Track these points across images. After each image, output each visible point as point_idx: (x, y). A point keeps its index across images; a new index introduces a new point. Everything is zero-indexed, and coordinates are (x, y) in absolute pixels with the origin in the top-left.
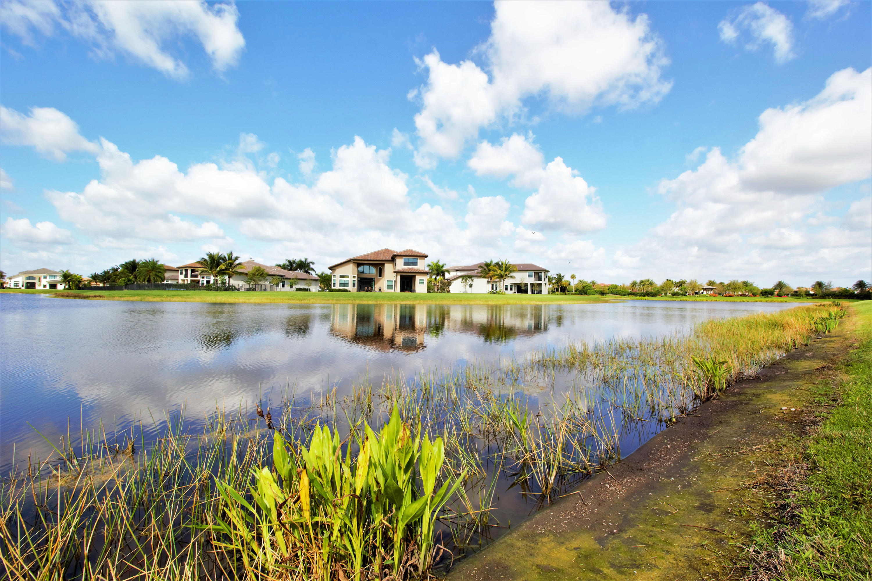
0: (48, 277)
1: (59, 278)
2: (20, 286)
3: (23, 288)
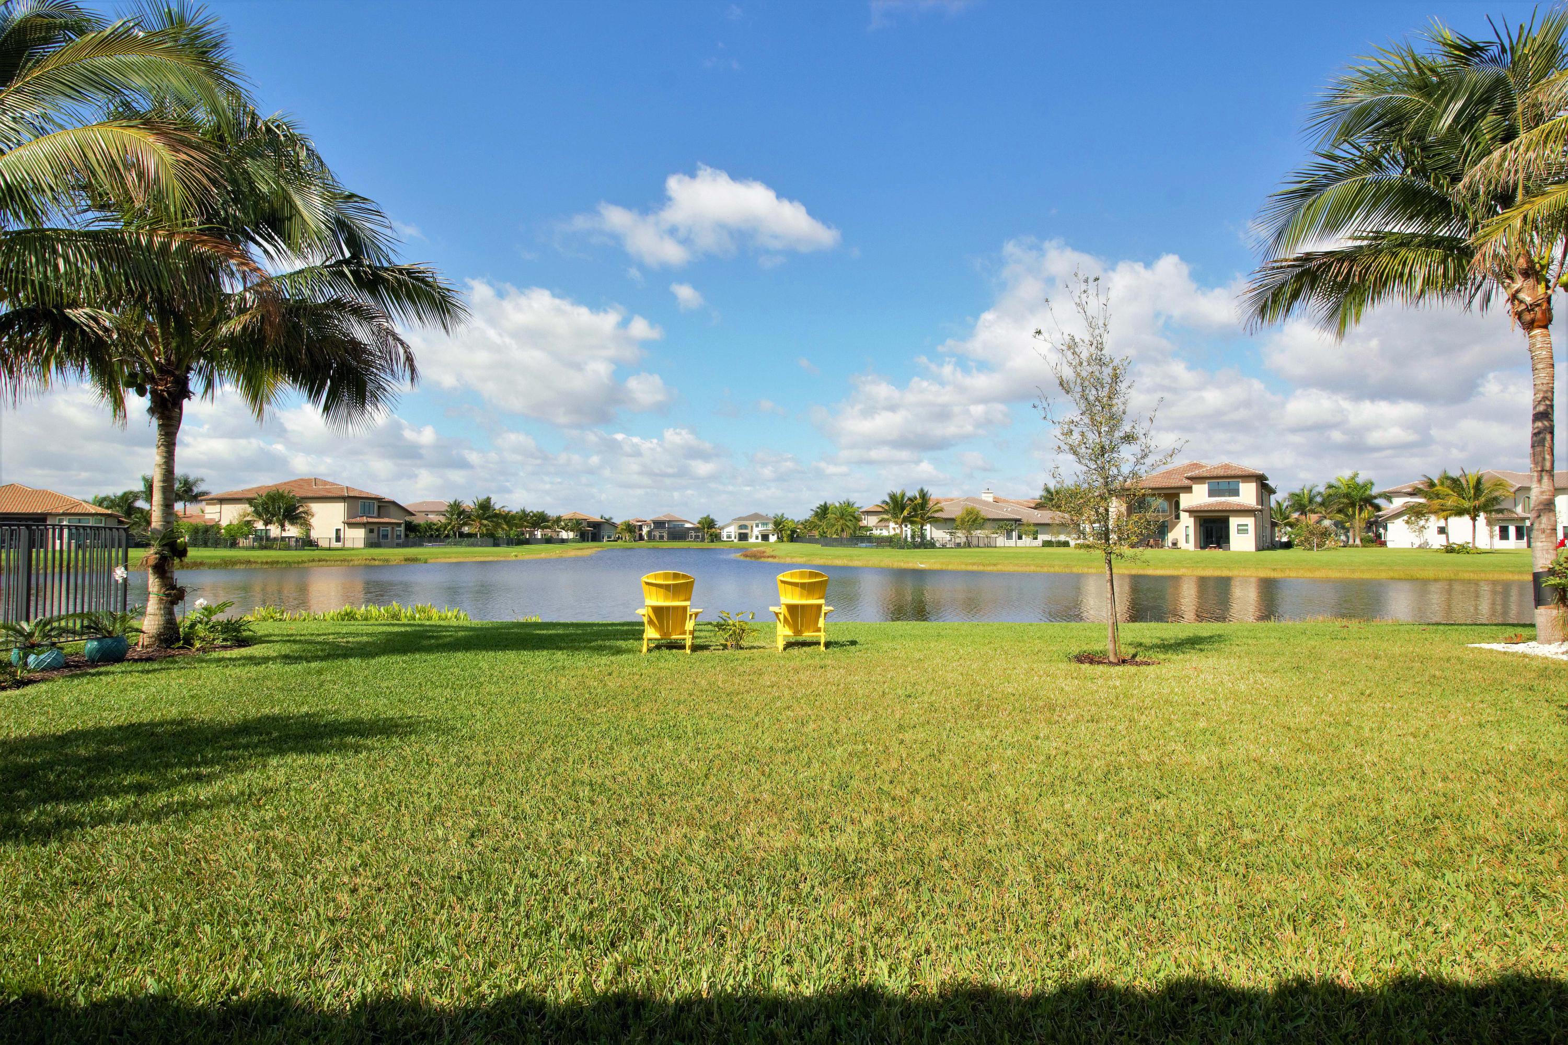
0: (760, 525)
1: (771, 526)
2: (733, 538)
3: (736, 541)
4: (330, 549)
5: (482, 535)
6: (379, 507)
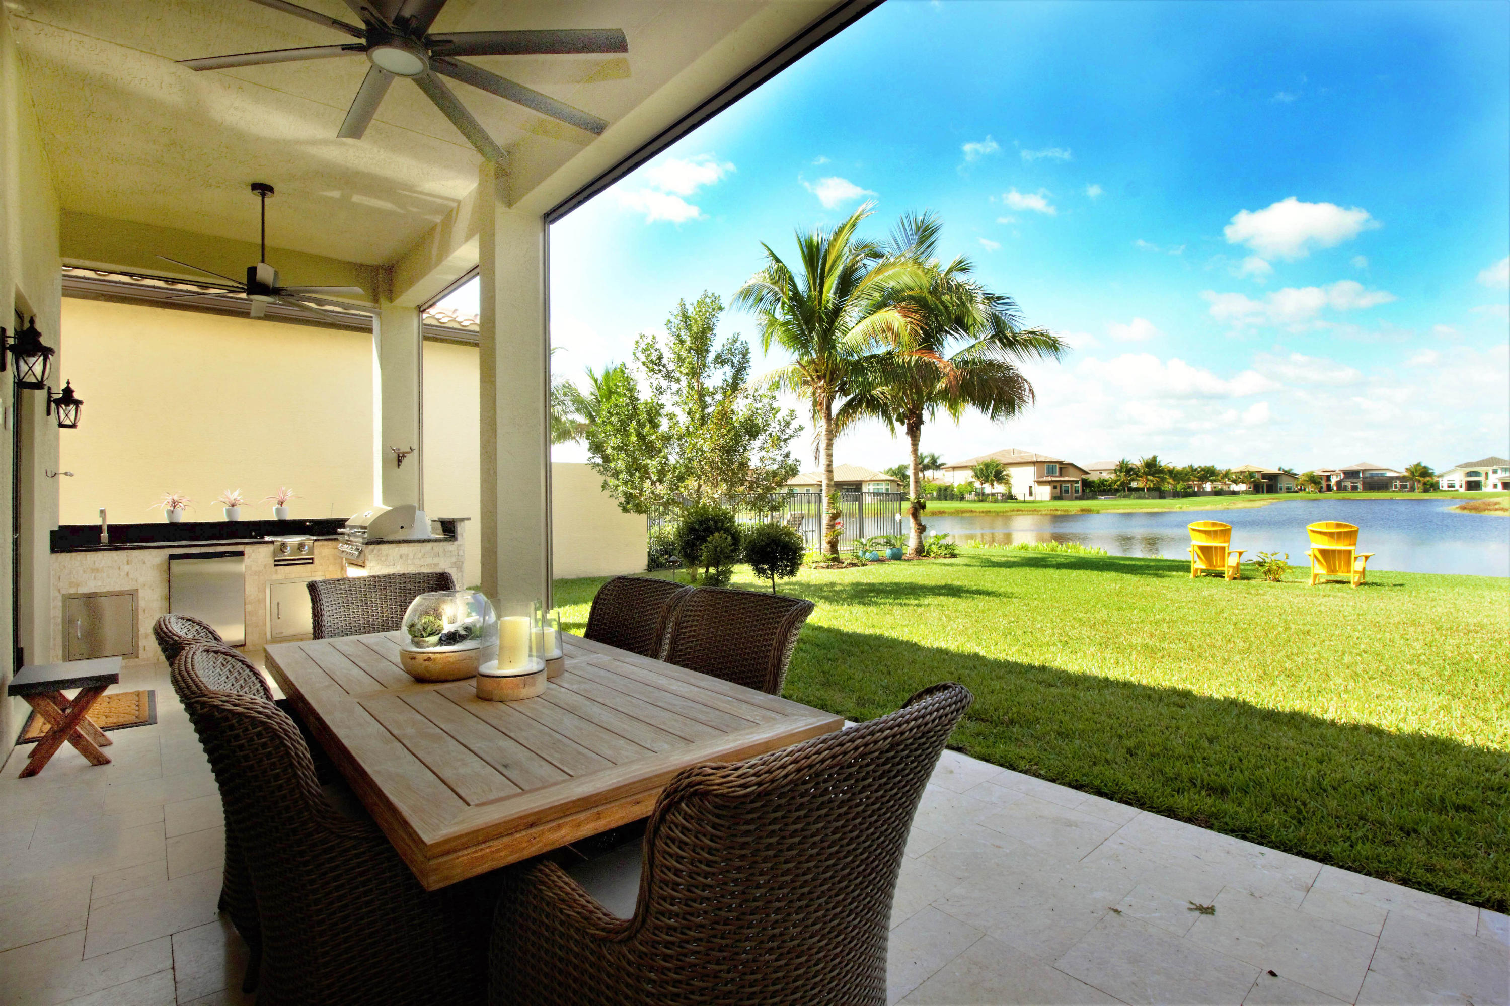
0: (1499, 471)
3: (1462, 490)
5: (1149, 489)
6: (1061, 469)
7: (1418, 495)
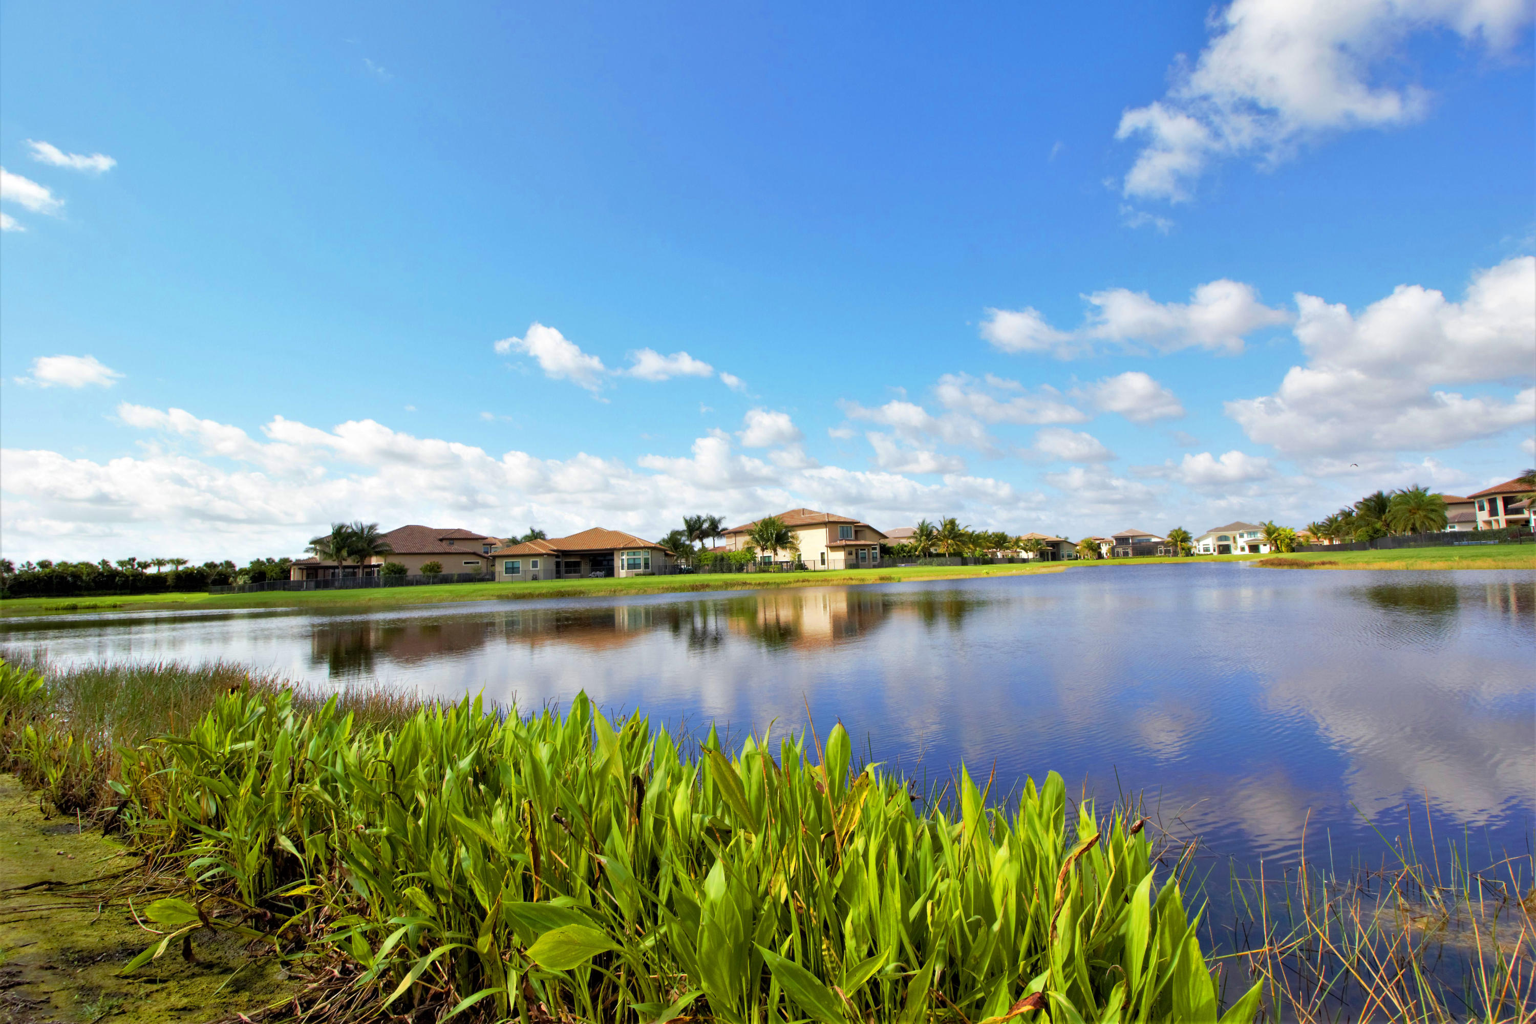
0: (1245, 535)
1: (1261, 536)
2: (1212, 551)
3: (1216, 553)
4: (814, 571)
5: (950, 555)
6: (856, 532)
7: (1180, 559)
